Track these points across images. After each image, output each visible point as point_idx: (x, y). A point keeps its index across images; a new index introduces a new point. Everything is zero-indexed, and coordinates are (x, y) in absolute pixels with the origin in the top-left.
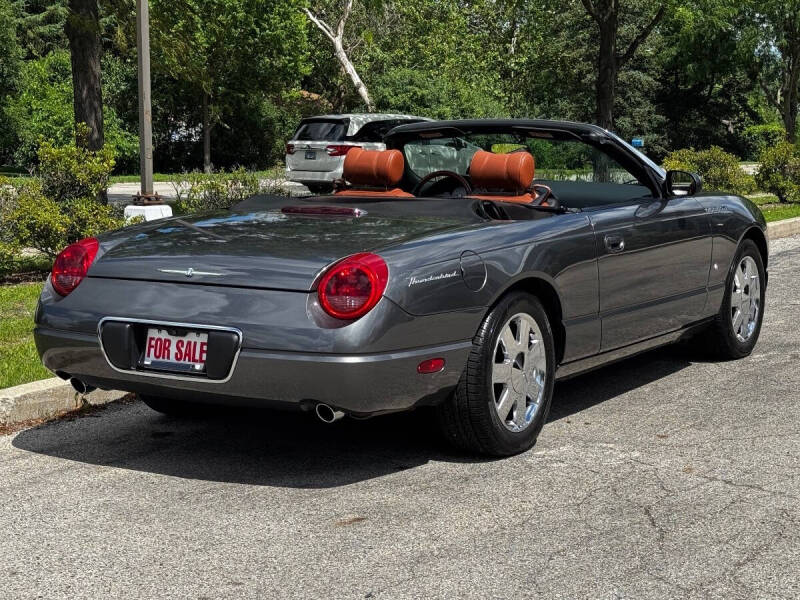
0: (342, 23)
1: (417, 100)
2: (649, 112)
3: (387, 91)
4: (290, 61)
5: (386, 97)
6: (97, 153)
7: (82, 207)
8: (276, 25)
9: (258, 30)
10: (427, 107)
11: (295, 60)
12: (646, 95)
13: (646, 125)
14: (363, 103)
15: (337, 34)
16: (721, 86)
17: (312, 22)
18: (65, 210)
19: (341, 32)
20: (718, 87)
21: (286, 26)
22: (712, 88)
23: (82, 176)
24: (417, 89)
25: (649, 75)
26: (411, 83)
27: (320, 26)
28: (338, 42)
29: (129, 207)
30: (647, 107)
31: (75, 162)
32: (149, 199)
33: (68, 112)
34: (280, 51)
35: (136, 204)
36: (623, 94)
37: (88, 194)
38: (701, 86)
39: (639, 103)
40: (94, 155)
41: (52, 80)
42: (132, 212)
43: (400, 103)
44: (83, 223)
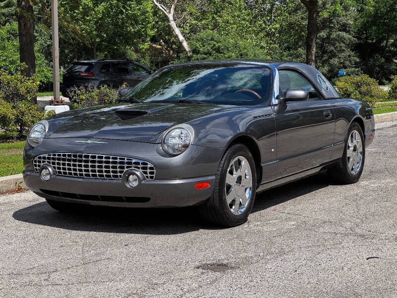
0: (173, 6)
1: (215, 49)
2: (349, 56)
3: (198, 45)
4: (142, 28)
5: (197, 47)
6: (30, 78)
7: (22, 106)
8: (134, 8)
9: (124, 11)
10: (222, 53)
11: (146, 27)
12: (348, 46)
13: (347, 63)
14: (185, 50)
15: (170, 12)
16: (393, 41)
17: (156, 5)
18: (14, 107)
19: (172, 10)
20: (392, 41)
21: (140, 9)
22: (387, 42)
23: (22, 90)
24: (215, 43)
25: (350, 34)
26: (212, 39)
27: (160, 8)
28: (171, 17)
29: (47, 106)
30: (348, 52)
31: (19, 83)
32: (57, 102)
33: (17, 56)
34: (137, 23)
35: (50, 105)
36: (334, 45)
37: (26, 99)
38: (381, 40)
39: (344, 50)
40: (29, 79)
41: (8, 39)
42: (48, 108)
43: (206, 51)
44: (23, 114)
